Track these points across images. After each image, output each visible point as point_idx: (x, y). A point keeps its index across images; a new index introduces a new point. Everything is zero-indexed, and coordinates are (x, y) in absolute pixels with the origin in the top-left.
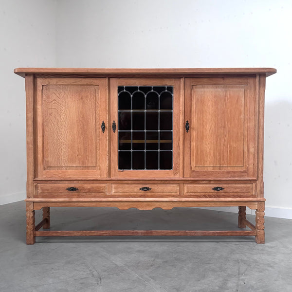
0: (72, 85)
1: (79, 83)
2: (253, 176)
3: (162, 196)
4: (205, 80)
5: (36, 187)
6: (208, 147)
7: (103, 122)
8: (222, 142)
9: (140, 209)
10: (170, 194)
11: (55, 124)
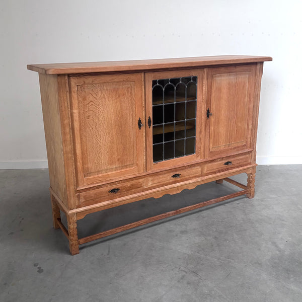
0: (108, 82)
1: (115, 80)
2: (250, 147)
3: (188, 179)
4: (222, 69)
5: (79, 197)
6: (222, 130)
7: (140, 119)
8: (232, 124)
9: (171, 194)
10: (194, 175)
11: (94, 127)
